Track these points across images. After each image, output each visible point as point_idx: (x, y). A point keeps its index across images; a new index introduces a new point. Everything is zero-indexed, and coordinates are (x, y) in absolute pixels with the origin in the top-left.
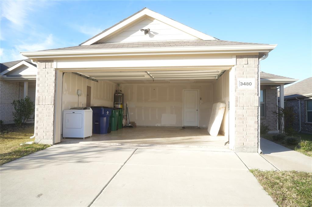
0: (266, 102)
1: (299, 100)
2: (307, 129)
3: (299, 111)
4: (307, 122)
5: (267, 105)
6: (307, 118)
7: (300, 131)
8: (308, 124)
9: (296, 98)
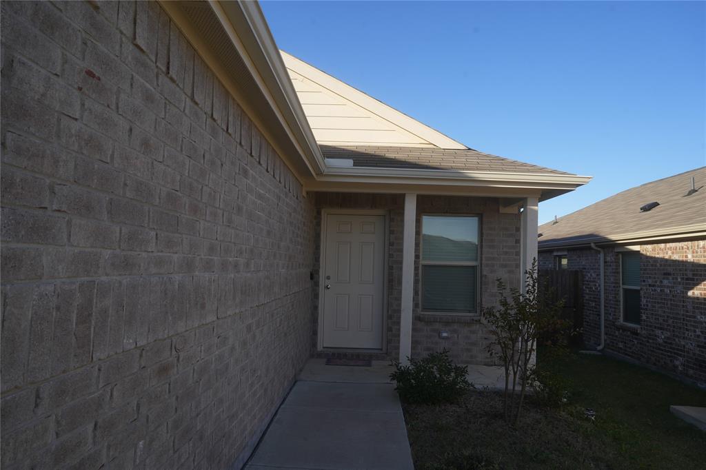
0: (483, 262)
1: (599, 252)
2: (621, 345)
3: (599, 286)
4: (621, 320)
5: (484, 273)
6: (622, 307)
7: (600, 348)
8: (625, 329)
9: (593, 245)
